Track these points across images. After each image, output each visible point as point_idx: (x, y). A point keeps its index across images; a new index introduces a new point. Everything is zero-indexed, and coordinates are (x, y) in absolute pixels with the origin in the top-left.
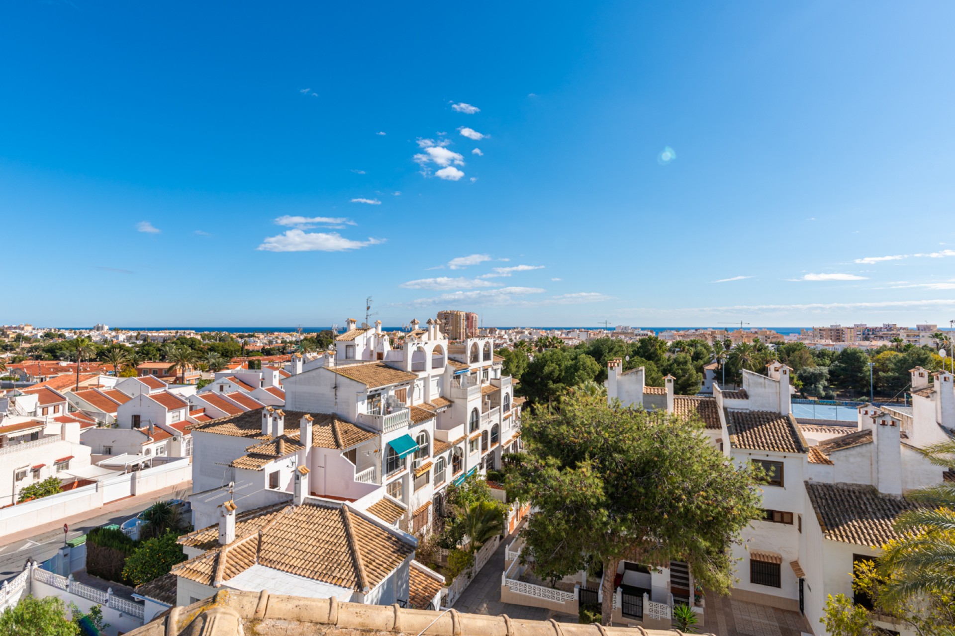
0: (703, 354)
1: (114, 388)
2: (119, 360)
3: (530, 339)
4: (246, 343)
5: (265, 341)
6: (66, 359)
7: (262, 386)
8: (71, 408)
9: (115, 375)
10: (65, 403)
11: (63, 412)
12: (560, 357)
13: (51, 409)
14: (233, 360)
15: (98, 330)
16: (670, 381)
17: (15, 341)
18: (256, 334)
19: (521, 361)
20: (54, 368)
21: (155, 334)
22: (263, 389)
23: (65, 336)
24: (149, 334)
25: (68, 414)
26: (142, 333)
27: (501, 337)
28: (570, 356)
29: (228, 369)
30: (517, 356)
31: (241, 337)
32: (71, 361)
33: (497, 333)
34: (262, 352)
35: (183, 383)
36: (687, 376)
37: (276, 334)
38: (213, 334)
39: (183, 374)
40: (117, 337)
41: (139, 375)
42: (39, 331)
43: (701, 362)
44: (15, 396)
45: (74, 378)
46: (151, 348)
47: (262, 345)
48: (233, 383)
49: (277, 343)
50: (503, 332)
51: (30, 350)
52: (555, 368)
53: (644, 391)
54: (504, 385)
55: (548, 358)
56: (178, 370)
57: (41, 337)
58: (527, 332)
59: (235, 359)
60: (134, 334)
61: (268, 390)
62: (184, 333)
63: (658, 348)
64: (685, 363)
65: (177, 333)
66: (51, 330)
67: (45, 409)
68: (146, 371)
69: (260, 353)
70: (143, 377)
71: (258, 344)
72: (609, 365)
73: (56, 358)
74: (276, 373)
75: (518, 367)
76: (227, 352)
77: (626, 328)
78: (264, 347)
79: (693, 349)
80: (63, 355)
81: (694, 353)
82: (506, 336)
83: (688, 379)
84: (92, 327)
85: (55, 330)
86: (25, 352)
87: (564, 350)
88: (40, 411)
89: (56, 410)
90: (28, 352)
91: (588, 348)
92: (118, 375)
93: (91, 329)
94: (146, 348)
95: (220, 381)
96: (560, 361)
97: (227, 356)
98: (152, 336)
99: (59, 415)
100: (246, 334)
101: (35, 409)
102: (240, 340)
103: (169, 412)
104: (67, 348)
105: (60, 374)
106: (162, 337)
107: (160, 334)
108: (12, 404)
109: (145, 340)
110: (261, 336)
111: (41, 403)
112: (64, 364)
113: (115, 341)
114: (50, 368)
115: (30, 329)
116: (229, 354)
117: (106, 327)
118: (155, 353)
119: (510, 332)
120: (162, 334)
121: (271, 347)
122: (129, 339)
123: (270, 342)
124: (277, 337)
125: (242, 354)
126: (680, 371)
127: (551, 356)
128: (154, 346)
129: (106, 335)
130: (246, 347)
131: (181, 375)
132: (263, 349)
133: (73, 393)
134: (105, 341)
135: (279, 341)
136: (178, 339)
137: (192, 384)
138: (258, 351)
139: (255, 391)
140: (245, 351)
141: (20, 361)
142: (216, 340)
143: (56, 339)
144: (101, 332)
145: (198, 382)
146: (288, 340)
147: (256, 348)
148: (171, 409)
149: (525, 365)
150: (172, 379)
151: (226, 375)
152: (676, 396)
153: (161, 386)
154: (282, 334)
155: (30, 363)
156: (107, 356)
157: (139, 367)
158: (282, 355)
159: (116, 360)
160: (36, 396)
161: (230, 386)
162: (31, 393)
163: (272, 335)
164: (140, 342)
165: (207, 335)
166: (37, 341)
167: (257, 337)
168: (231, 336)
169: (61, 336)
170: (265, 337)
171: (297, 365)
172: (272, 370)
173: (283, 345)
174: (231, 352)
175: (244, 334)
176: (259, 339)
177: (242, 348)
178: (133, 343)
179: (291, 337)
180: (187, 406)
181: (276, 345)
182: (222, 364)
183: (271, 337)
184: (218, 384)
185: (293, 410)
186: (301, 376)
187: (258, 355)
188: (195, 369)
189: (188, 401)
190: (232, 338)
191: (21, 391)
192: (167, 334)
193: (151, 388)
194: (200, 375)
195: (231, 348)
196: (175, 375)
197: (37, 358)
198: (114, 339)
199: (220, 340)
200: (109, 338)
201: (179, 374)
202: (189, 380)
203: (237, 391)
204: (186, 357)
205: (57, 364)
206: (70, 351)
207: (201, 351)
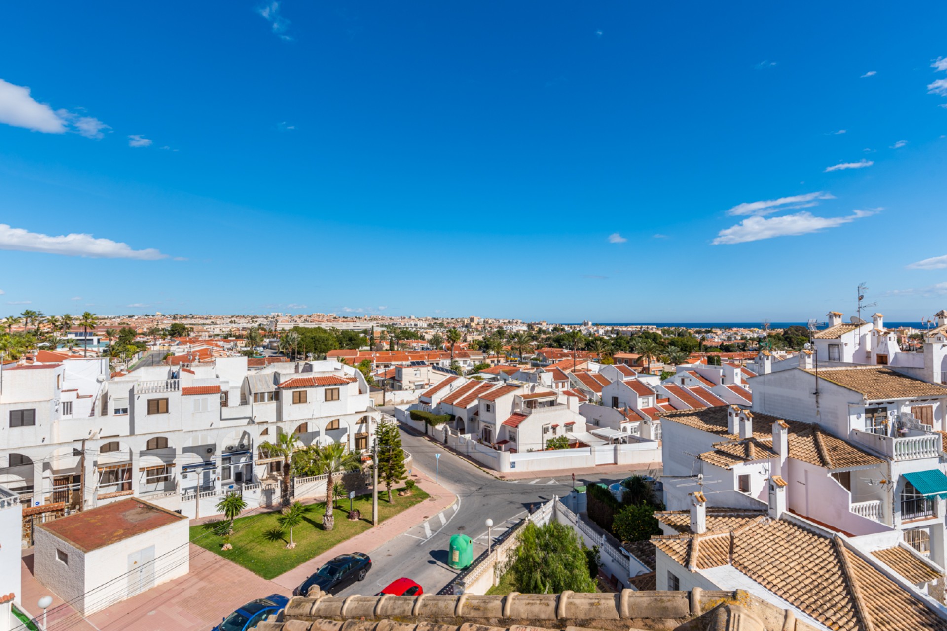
1: (598, 372)
2: (601, 350)
4: (703, 339)
5: (724, 337)
6: (567, 348)
7: (723, 383)
8: (572, 385)
9: (598, 362)
10: (568, 381)
11: (568, 388)
13: (560, 384)
14: (692, 354)
15: (585, 326)
17: (538, 333)
18: (714, 330)
20: (560, 354)
21: (625, 329)
22: (725, 386)
24: (621, 329)
25: (570, 390)
26: (615, 328)
29: (687, 363)
31: (699, 332)
32: (570, 349)
34: (721, 348)
35: (649, 373)
37: (735, 329)
38: (672, 329)
39: (649, 365)
40: (597, 331)
41: (615, 363)
42: (551, 326)
44: (540, 372)
45: (572, 362)
46: (623, 341)
47: (720, 341)
48: (693, 378)
49: (736, 338)
51: (547, 339)
56: (644, 362)
57: (552, 330)
59: (694, 354)
60: (610, 329)
61: (731, 388)
62: (648, 328)
65: (642, 328)
66: (557, 325)
67: (557, 384)
68: (620, 361)
69: (718, 350)
70: (618, 365)
71: (716, 340)
73: (561, 346)
74: (738, 371)
76: (686, 347)
78: (722, 343)
80: (565, 344)
84: (581, 323)
85: (559, 325)
86: (544, 341)
88: (554, 385)
89: (563, 386)
92: (601, 362)
93: (581, 325)
95: (681, 374)
97: (686, 351)
98: (623, 331)
99: (565, 389)
100: (703, 330)
101: (552, 383)
102: (697, 335)
103: (639, 397)
104: (567, 339)
105: (564, 359)
106: (630, 331)
107: (629, 329)
108: (539, 379)
109: (617, 334)
110: (719, 332)
111: (555, 380)
112: (566, 351)
113: (597, 335)
116: (688, 349)
117: (590, 323)
118: (625, 345)
121: (731, 343)
122: (606, 332)
123: (729, 338)
124: (736, 333)
125: (700, 349)
128: (625, 339)
129: (591, 330)
130: (704, 343)
131: (647, 366)
132: (722, 345)
133: (572, 373)
134: (590, 334)
135: (739, 338)
136: (643, 334)
137: (656, 375)
138: (717, 347)
139: (715, 388)
140: (703, 347)
141: (541, 347)
142: (675, 335)
143: (560, 332)
144: (587, 327)
145: (661, 373)
146: (748, 337)
147: (714, 344)
148: (641, 395)
150: (640, 369)
151: (687, 369)
153: (632, 374)
154: (742, 330)
155: (547, 349)
156: (592, 347)
157: (615, 356)
158: (742, 353)
159: (598, 350)
160: (551, 374)
161: (691, 380)
162: (549, 371)
163: (731, 331)
164: (614, 336)
165: (666, 330)
166: (549, 333)
167: (715, 333)
168: (689, 331)
169: (563, 330)
170: (723, 333)
171: (764, 364)
172: (732, 367)
173: (743, 341)
174: (690, 347)
175: (701, 329)
176: (716, 335)
177: (700, 344)
178: (609, 336)
179: (751, 333)
180: (654, 394)
181: (735, 341)
182: (682, 358)
183: (730, 333)
184: (679, 376)
185: (763, 413)
186: (770, 376)
187: (717, 351)
188: (659, 361)
189: (654, 390)
190: (689, 333)
191: (543, 369)
192: (634, 329)
193: (625, 375)
194: (663, 367)
195: (689, 343)
196: (642, 365)
197: (550, 346)
198: (596, 333)
199: (679, 335)
200: (592, 332)
201: (645, 365)
202: (654, 371)
203: (698, 385)
204: (650, 350)
205: (562, 351)
206: (569, 341)
207: (662, 345)
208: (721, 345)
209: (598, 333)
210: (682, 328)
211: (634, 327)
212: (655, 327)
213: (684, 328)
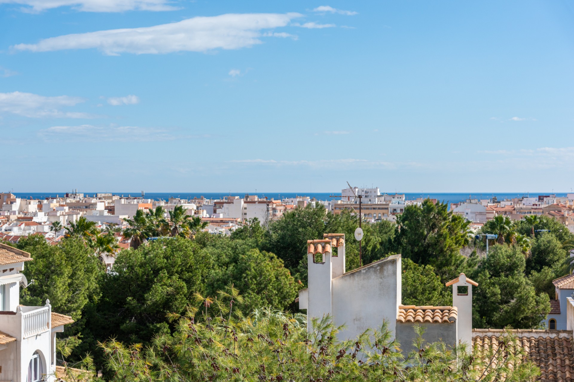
0: (553, 252)
3: (110, 225)
12: (191, 261)
16: (462, 290)
19: (81, 274)
27: (27, 219)
28: (219, 256)
30: (70, 258)
33: (16, 207)
36: (513, 302)
43: (549, 272)
50: (33, 206)
52: (178, 289)
53: (399, 315)
54: (29, 328)
55: (161, 262)
58: (101, 206)
63: (445, 231)
64: (511, 269)
72: (312, 249)
75: (72, 287)
77: (367, 194)
79: (530, 241)
81: (534, 251)
82: (41, 217)
83: (517, 310)
87: (202, 242)
91: (267, 235)
96: (189, 269)
119: (54, 204)
126: (498, 290)
127: (166, 257)
149: (94, 285)
152: (480, 333)
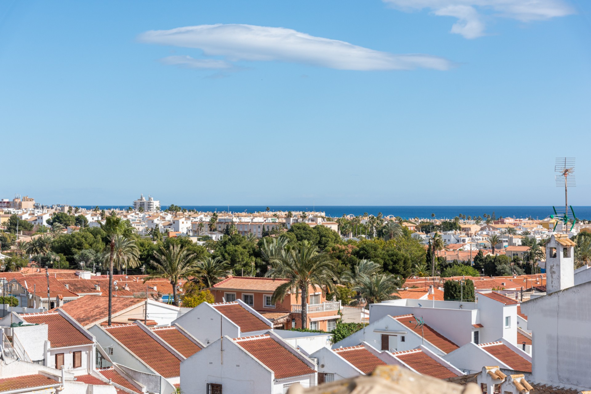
1: (173, 324)
2: (180, 271)
4: (437, 245)
5: (484, 239)
6: (89, 267)
7: (477, 342)
8: (101, 358)
9: (174, 304)
10: (90, 348)
11: (89, 368)
13: (68, 358)
14: (408, 281)
15: (141, 210)
17: (9, 230)
18: (461, 223)
20: (71, 284)
21: (246, 219)
22: (480, 347)
23: (86, 221)
24: (235, 220)
25: (96, 373)
26: (221, 216)
29: (395, 298)
31: (426, 229)
32: (98, 270)
34: (477, 267)
35: (303, 329)
37: (509, 221)
38: (364, 220)
39: (303, 305)
40: (174, 224)
41: (218, 300)
42: (45, 210)
44: (12, 326)
45: (103, 303)
46: (239, 248)
47: (475, 249)
48: (409, 333)
49: (511, 243)
51: (35, 247)
56: (293, 297)
57: (48, 222)
59: (415, 280)
60: (206, 218)
61: (491, 350)
62: (304, 217)
65: (289, 216)
66: (63, 208)
67: (59, 357)
68: (231, 295)
69: (470, 269)
70: (225, 304)
71: (467, 247)
73: (74, 264)
74: (511, 311)
76: (395, 263)
78: (480, 253)
80: (84, 258)
84: (131, 204)
85: (70, 208)
86: (24, 252)
88: (51, 360)
89: (77, 362)
90: (28, 252)
92: (180, 303)
93: (129, 209)
94: (230, 247)
95: (381, 324)
97: (394, 271)
98: (241, 224)
99: (82, 372)
100: (438, 222)
101: (45, 354)
102: (423, 236)
103: (276, 382)
104: (91, 245)
105: (81, 295)
106: (258, 225)
107: (256, 220)
108: (9, 343)
109: (227, 232)
110: (474, 228)
111: (53, 345)
112: (87, 275)
113: (172, 234)
114: (64, 283)
115: (28, 205)
116: (400, 267)
117: (156, 204)
118: (246, 259)
120: (259, 219)
121: (499, 253)
122: (198, 228)
123: (496, 242)
124: (511, 231)
125: (428, 268)
128: (246, 242)
129: (156, 221)
130: (439, 253)
131: (300, 309)
132: (479, 257)
133: (103, 328)
134: (155, 233)
135: (518, 241)
136: (291, 230)
137: (321, 332)
138: (468, 264)
139: (457, 352)
140: (435, 263)
141: (18, 267)
142: (370, 235)
143: (73, 227)
144: (145, 214)
145: (333, 327)
146: (538, 238)
147: (462, 257)
148: (281, 376)
150: (282, 318)
151: (396, 311)
153: (263, 326)
154: (526, 224)
155: (32, 270)
156: (158, 261)
157: (219, 286)
158: (525, 276)
159: (174, 270)
160: (44, 328)
161: (403, 339)
162: (37, 321)
163: (499, 226)
164: (216, 237)
165: (351, 223)
166: (41, 230)
167: (464, 230)
168: (405, 224)
169: (80, 221)
170: (482, 229)
171: (559, 266)
172: (499, 303)
173: (526, 249)
174: (405, 262)
175: (432, 221)
176: (468, 235)
177: (429, 256)
178: (206, 238)
179: (545, 231)
180: (314, 372)
181: (510, 248)
182: (383, 287)
183: (498, 229)
184: (376, 331)
185: (555, 385)
186: (570, 296)
187: (467, 273)
188: (329, 298)
189: (315, 363)
190: (405, 231)
191: (21, 317)
192: (270, 220)
193: (243, 331)
194: (339, 313)
195: (402, 252)
196: (285, 309)
197: (44, 263)
198: (170, 230)
199: (380, 234)
200: (161, 226)
201: (295, 305)
202: (315, 322)
203: (419, 348)
204: (308, 266)
205: (76, 275)
206: (97, 252)
207: (339, 258)
208: (476, 259)
209: (177, 230)
210: (388, 217)
211: (271, 213)
212: (323, 214)
213: (394, 219)
